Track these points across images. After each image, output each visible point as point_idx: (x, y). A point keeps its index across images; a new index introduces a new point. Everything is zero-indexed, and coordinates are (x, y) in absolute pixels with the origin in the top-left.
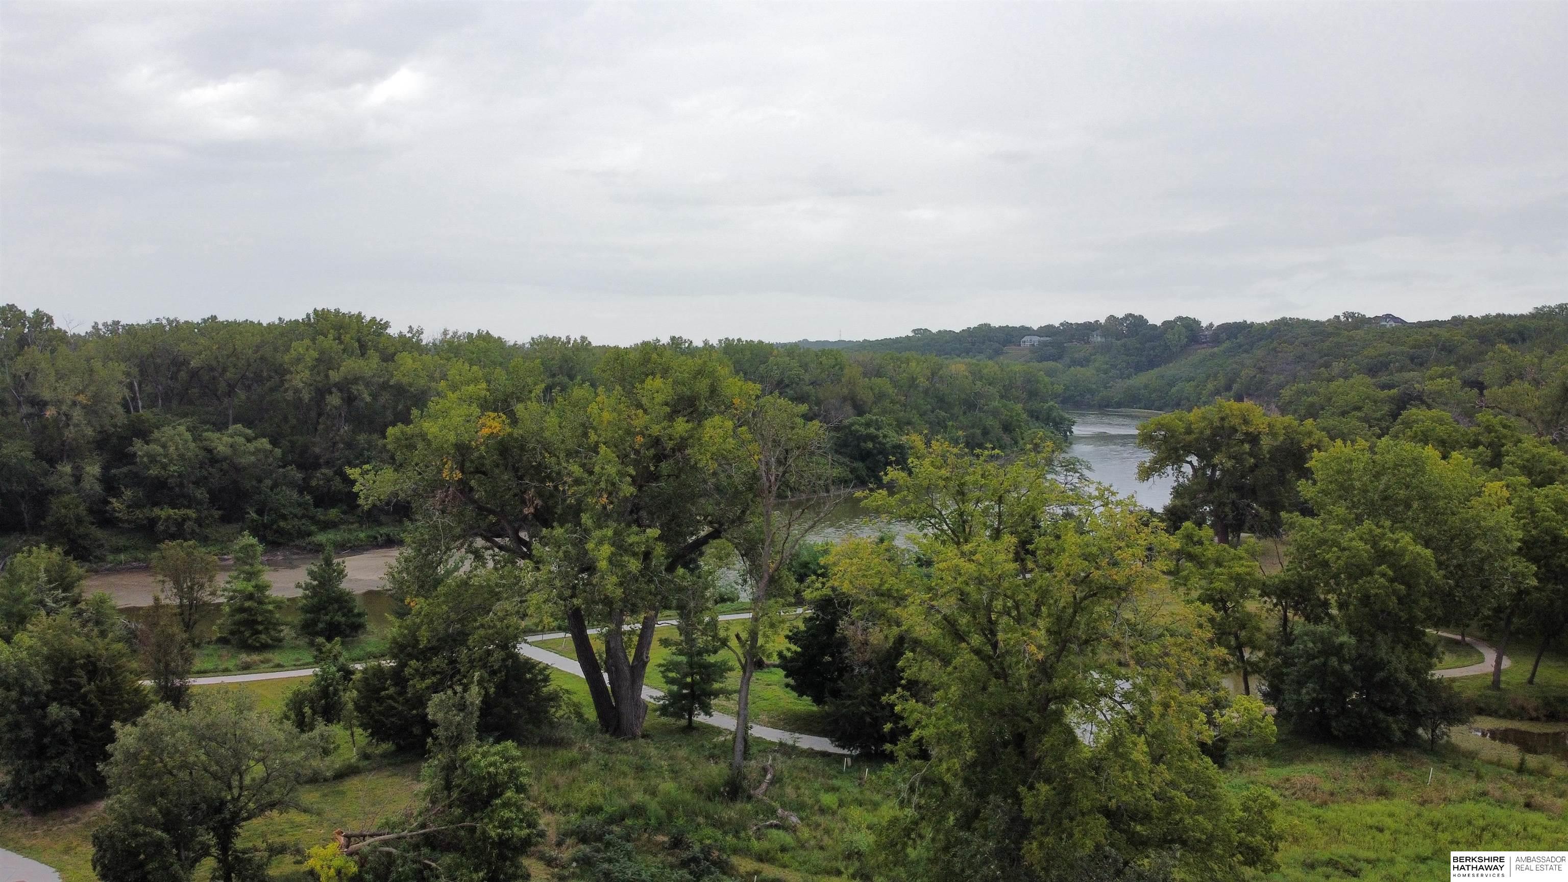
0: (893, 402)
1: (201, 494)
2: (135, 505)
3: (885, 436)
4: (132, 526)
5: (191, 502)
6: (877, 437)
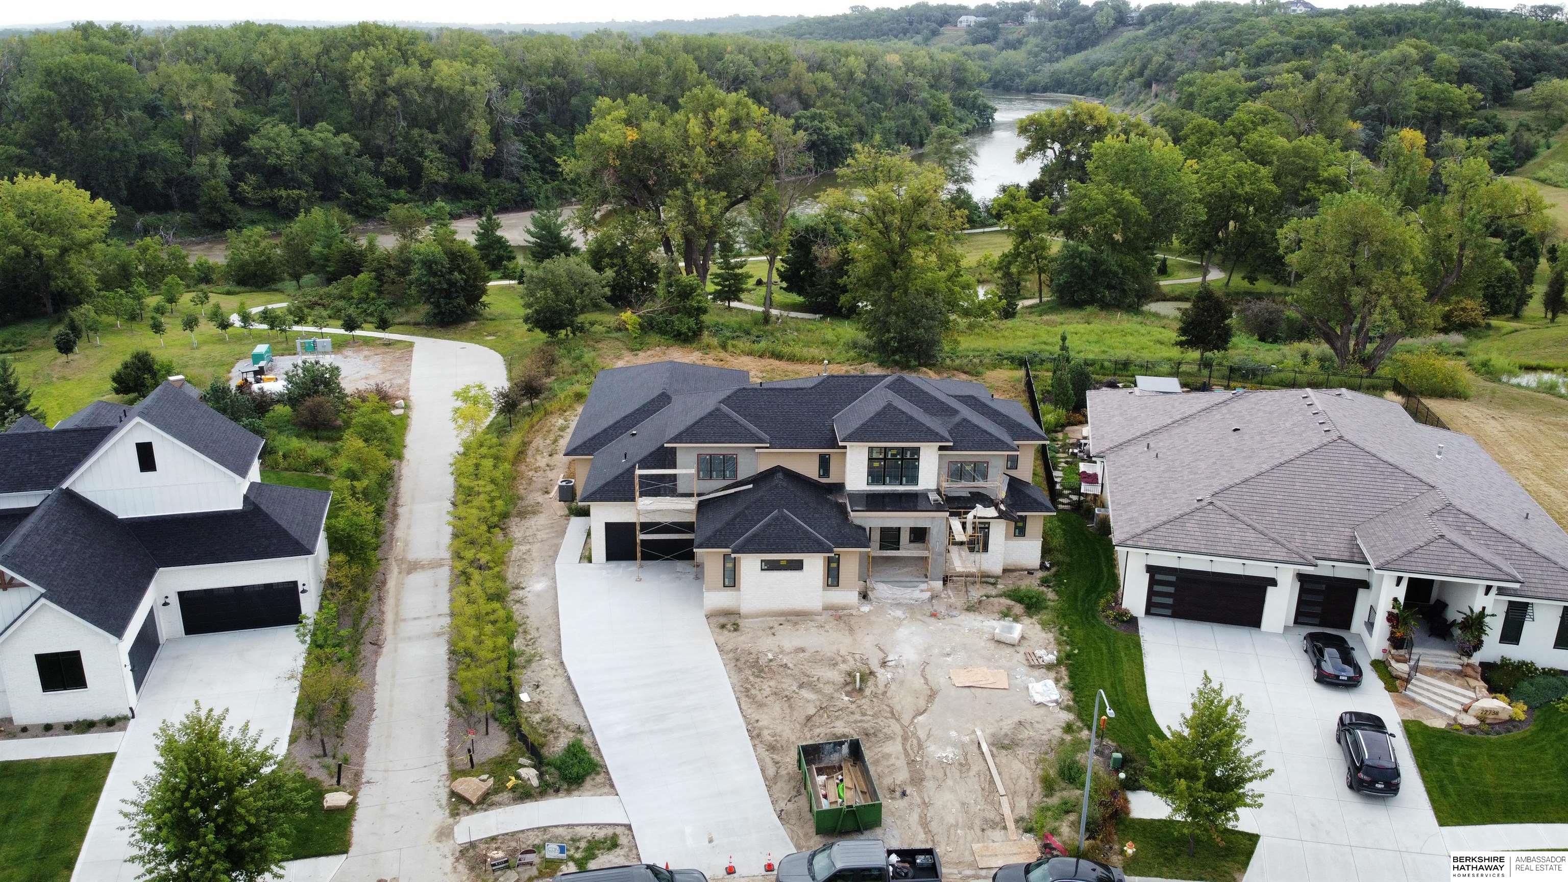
0: (834, 96)
1: (306, 178)
2: (258, 188)
3: (828, 129)
4: (259, 203)
5: (300, 185)
6: (821, 129)
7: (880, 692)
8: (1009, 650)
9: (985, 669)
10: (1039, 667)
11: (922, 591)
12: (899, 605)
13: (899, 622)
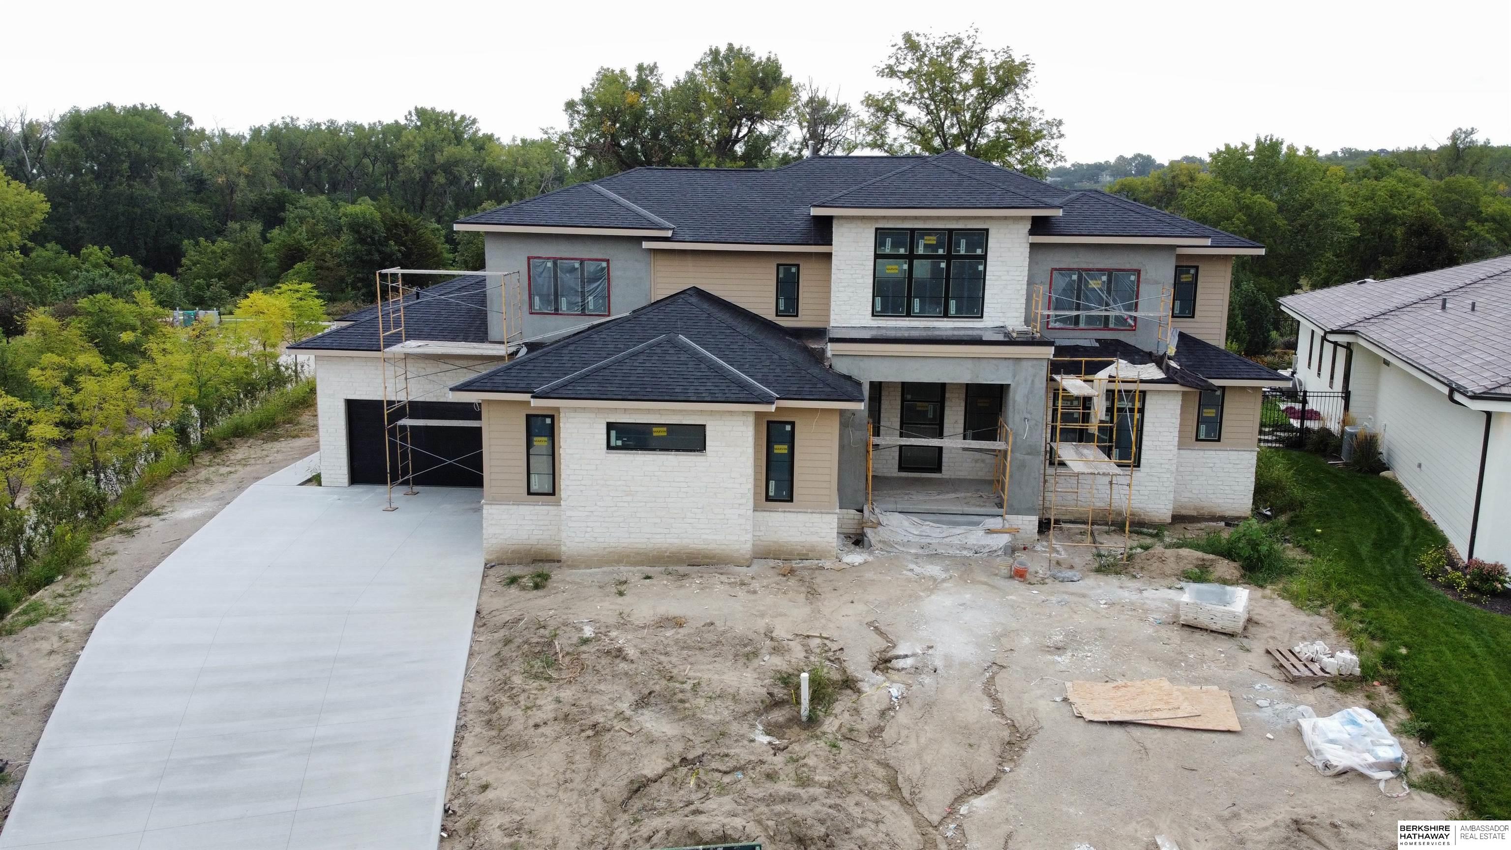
7: (863, 727)
8: (1224, 645)
9: (1166, 684)
10: (1315, 682)
11: (989, 531)
12: (934, 557)
13: (934, 585)
